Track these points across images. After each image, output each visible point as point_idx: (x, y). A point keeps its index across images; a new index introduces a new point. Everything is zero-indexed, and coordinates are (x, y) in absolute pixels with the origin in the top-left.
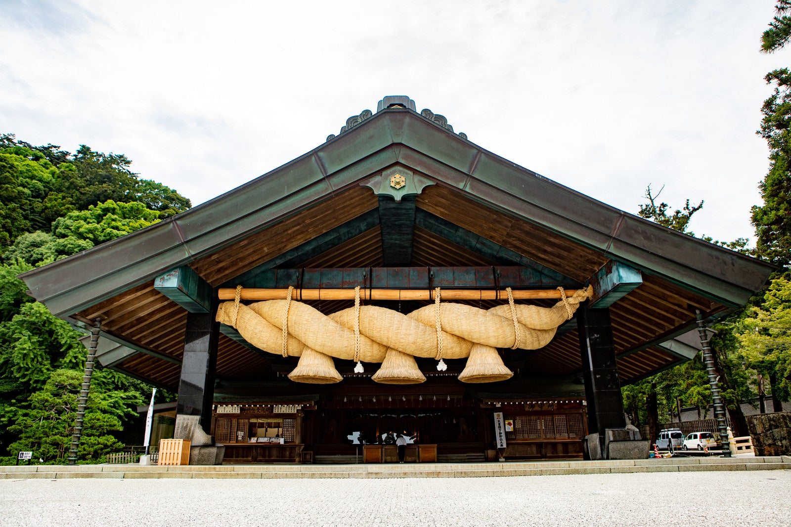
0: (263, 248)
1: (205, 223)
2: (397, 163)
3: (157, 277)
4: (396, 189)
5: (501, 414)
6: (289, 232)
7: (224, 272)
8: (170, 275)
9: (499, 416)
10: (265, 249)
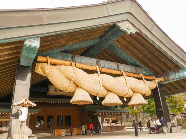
0: (62, 41)
1: (59, 18)
2: (127, 20)
3: (27, 39)
4: (128, 29)
5: (100, 117)
6: (78, 36)
7: (43, 48)
8: (35, 40)
9: (100, 118)
10: (63, 42)
